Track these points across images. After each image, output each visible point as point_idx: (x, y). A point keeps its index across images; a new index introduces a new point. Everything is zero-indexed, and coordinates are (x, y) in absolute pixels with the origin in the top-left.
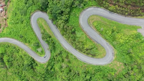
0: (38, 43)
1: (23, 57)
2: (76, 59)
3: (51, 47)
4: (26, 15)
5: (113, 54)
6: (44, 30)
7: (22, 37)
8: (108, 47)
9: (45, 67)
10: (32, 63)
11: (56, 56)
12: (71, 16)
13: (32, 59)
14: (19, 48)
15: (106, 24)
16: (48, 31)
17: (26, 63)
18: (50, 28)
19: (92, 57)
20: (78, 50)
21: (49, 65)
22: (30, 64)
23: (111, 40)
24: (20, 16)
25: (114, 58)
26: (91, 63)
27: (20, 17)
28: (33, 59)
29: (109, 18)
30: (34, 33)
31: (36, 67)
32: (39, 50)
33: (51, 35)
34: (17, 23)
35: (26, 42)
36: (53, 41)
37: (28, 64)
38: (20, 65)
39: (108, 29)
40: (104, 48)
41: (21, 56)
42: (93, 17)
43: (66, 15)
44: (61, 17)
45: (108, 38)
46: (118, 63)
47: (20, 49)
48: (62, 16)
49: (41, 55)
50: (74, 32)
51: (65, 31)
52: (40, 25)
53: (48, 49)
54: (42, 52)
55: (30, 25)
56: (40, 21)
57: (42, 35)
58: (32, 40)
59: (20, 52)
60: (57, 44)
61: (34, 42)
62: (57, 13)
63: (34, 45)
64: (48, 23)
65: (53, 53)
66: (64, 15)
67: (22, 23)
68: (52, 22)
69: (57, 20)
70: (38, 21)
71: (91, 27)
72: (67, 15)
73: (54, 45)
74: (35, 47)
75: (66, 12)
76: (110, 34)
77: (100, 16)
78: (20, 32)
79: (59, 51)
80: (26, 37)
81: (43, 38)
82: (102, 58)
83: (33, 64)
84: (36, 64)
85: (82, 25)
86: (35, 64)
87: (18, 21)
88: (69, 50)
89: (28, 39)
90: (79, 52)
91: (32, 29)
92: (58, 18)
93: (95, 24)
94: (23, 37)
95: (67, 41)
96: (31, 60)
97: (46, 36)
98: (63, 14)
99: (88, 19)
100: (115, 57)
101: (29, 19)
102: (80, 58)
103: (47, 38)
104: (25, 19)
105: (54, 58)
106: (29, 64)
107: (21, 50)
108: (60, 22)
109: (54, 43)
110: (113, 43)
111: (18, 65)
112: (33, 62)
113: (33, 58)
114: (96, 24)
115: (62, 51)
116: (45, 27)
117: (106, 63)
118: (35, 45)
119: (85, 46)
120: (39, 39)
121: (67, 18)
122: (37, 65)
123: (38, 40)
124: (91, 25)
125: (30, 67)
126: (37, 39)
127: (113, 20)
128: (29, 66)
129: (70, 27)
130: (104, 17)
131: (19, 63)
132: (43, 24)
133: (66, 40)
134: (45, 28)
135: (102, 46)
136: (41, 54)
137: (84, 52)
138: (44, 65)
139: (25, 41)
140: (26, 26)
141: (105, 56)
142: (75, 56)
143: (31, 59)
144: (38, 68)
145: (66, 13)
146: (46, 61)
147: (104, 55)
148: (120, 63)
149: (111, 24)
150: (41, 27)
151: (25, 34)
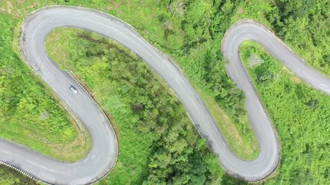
0: (259, 81)
1: (310, 43)
2: (141, 29)
3: (217, 68)
4: (294, 171)
5: (24, 40)
6: (237, 122)
7: (309, 104)
8: (38, 60)
9: (240, 10)
10: (281, 21)
11: (203, 41)
12: (144, 163)
13: (280, 34)
14: (322, 68)
15: (34, 132)
16: (226, 117)
17: (302, 24)
18: (219, 126)
19: (91, 32)
20: (132, 54)
21: (228, 14)
22: (287, 17)
23: (26, 81)
24: (312, 166)
25: (21, 26)
26: (93, 14)
27: (313, 164)
28: (277, 32)
29: (20, 148)
30: (270, 114)
31: (270, 9)
32: (256, 61)
33: (216, 106)
34: (322, 147)
35: (298, 87)
36: (209, 86)
37: (295, 19)
38: (322, 17)
39: (27, 115)
40: (51, 59)
41: (315, 45)
42: (73, 155)
43: (158, 168)
44: (174, 162)
45: (33, 88)
46: (9, 11)
47: (319, 66)
48: (172, 165)
49: (251, 44)
50: (137, 109)
51: (168, 115)
52: (251, 137)
53: (228, 62)
54: (248, 55)
55: (282, 140)
56: (249, 151)
57: (246, 107)
58: (277, 93)
59: (318, 56)
60: (197, 77)
61: (271, 86)
62: (188, 177)
63: (273, 76)
64: (225, 141)
65: (214, 51)
66: (164, 166)
67: (307, 146)
68: (210, 146)
69: (190, 151)
70: (256, 152)
71: (83, 124)
72: (155, 166)
73: (207, 75)
74: (269, 69)
75: (156, 178)
76: (23, 100)
77: (50, 157)
78: (314, 119)
79: (192, 54)
80: (298, 102)
81: (241, 97)
82: (57, 28)
83: (279, 18)
84: (268, 19)
85: (110, 132)
86: (271, 17)
87: (322, 152)
88: (159, 56)
89: (291, 95)
90: (130, 50)
91: (276, 127)
92: (184, 159)
93: (68, 132)
94: (306, 104)
95: (165, 85)
96: (285, 29)
97: (231, 104)
98: (170, 170)
99: (91, 149)
100: (17, 30)
101: (284, 157)
102: (127, 30)
103: (229, 95)
104: (297, 159)
105: (211, 34)
106: (291, 19)
107: (316, 63)
108: (180, 147)
109: (208, 81)
110: (19, 73)
111: (326, 18)
112: (280, 23)
113: (278, 36)
114: (66, 133)
115: (183, 55)
116: (234, 131)
117: (48, 13)
118: (269, 77)
119: (105, 65)
120: (256, 94)
121: (156, 159)
122: (267, 17)
123: (261, 91)
124: (82, 129)
125: (289, 9)
126: (263, 94)
127: (9, 143)
128: (290, 13)
129: (147, 129)
130: (38, 154)
131: (322, 23)
132: (241, 139)
133: (170, 86)
134: (233, 127)
135: (54, 63)
136: (253, 47)
137: (111, 46)
138: (244, 16)
139: (300, 91)
140: (295, 136)
141: (50, 34)
142: (143, 35)
143: (285, 33)
144: (262, 7)
145: (155, 174)
146: (236, 25)
147: (52, 36)
148: (3, 10)
149: (17, 131)
150: (248, 131)
151: (299, 111)
